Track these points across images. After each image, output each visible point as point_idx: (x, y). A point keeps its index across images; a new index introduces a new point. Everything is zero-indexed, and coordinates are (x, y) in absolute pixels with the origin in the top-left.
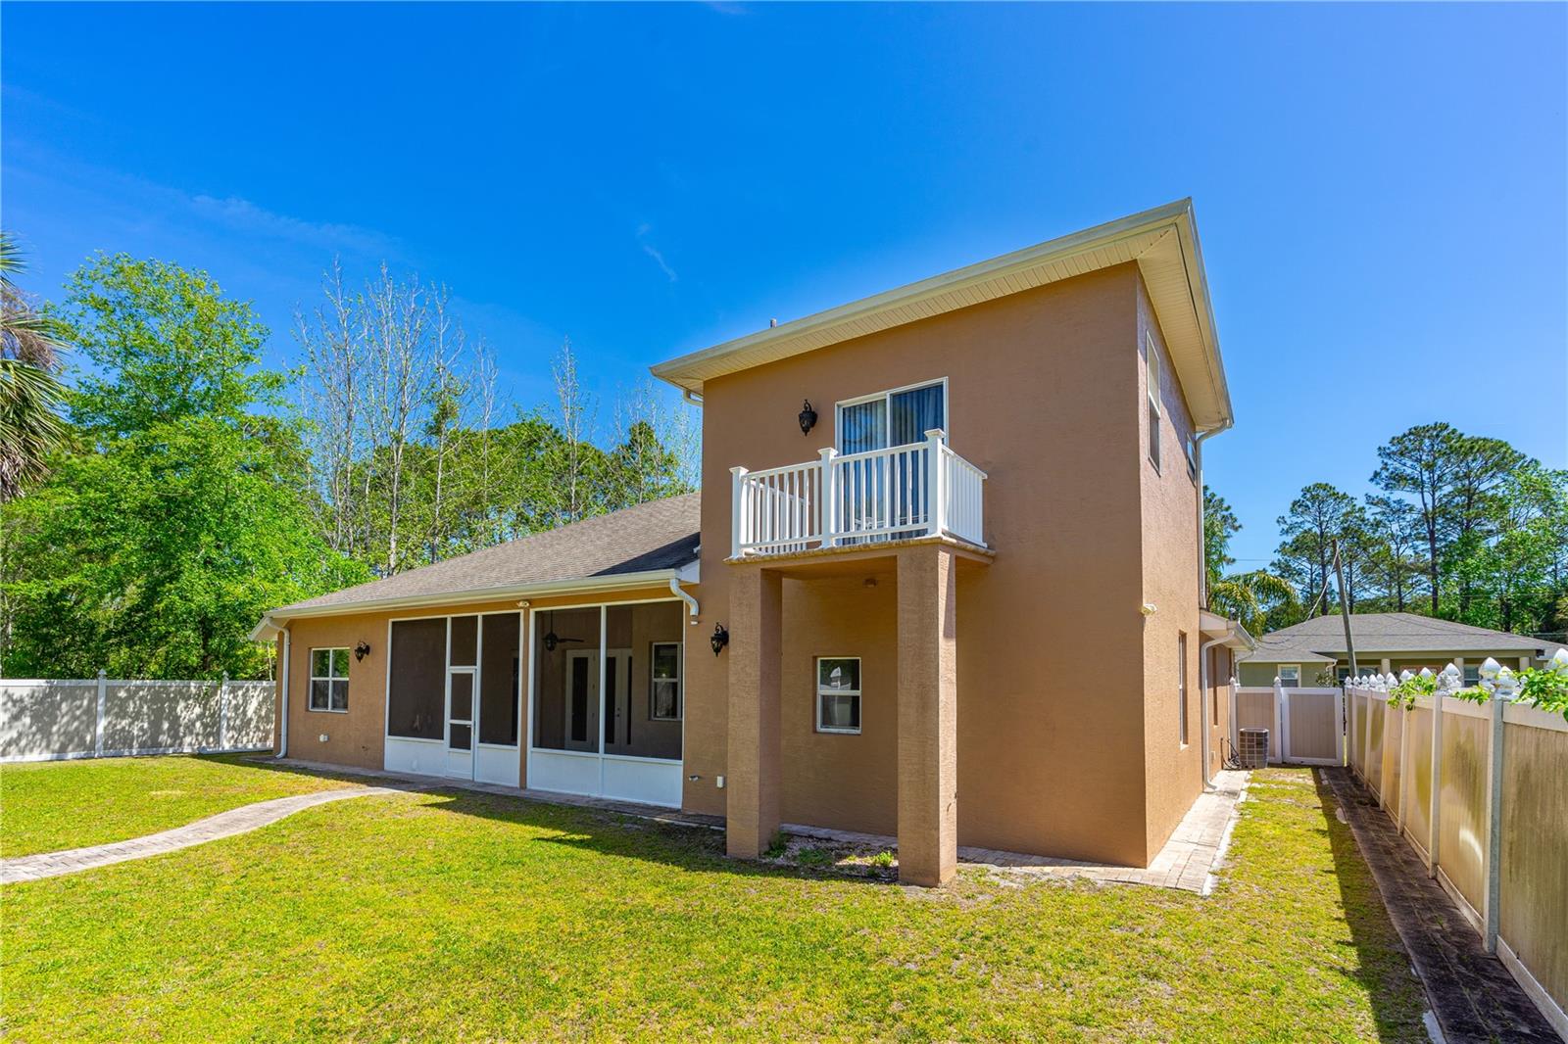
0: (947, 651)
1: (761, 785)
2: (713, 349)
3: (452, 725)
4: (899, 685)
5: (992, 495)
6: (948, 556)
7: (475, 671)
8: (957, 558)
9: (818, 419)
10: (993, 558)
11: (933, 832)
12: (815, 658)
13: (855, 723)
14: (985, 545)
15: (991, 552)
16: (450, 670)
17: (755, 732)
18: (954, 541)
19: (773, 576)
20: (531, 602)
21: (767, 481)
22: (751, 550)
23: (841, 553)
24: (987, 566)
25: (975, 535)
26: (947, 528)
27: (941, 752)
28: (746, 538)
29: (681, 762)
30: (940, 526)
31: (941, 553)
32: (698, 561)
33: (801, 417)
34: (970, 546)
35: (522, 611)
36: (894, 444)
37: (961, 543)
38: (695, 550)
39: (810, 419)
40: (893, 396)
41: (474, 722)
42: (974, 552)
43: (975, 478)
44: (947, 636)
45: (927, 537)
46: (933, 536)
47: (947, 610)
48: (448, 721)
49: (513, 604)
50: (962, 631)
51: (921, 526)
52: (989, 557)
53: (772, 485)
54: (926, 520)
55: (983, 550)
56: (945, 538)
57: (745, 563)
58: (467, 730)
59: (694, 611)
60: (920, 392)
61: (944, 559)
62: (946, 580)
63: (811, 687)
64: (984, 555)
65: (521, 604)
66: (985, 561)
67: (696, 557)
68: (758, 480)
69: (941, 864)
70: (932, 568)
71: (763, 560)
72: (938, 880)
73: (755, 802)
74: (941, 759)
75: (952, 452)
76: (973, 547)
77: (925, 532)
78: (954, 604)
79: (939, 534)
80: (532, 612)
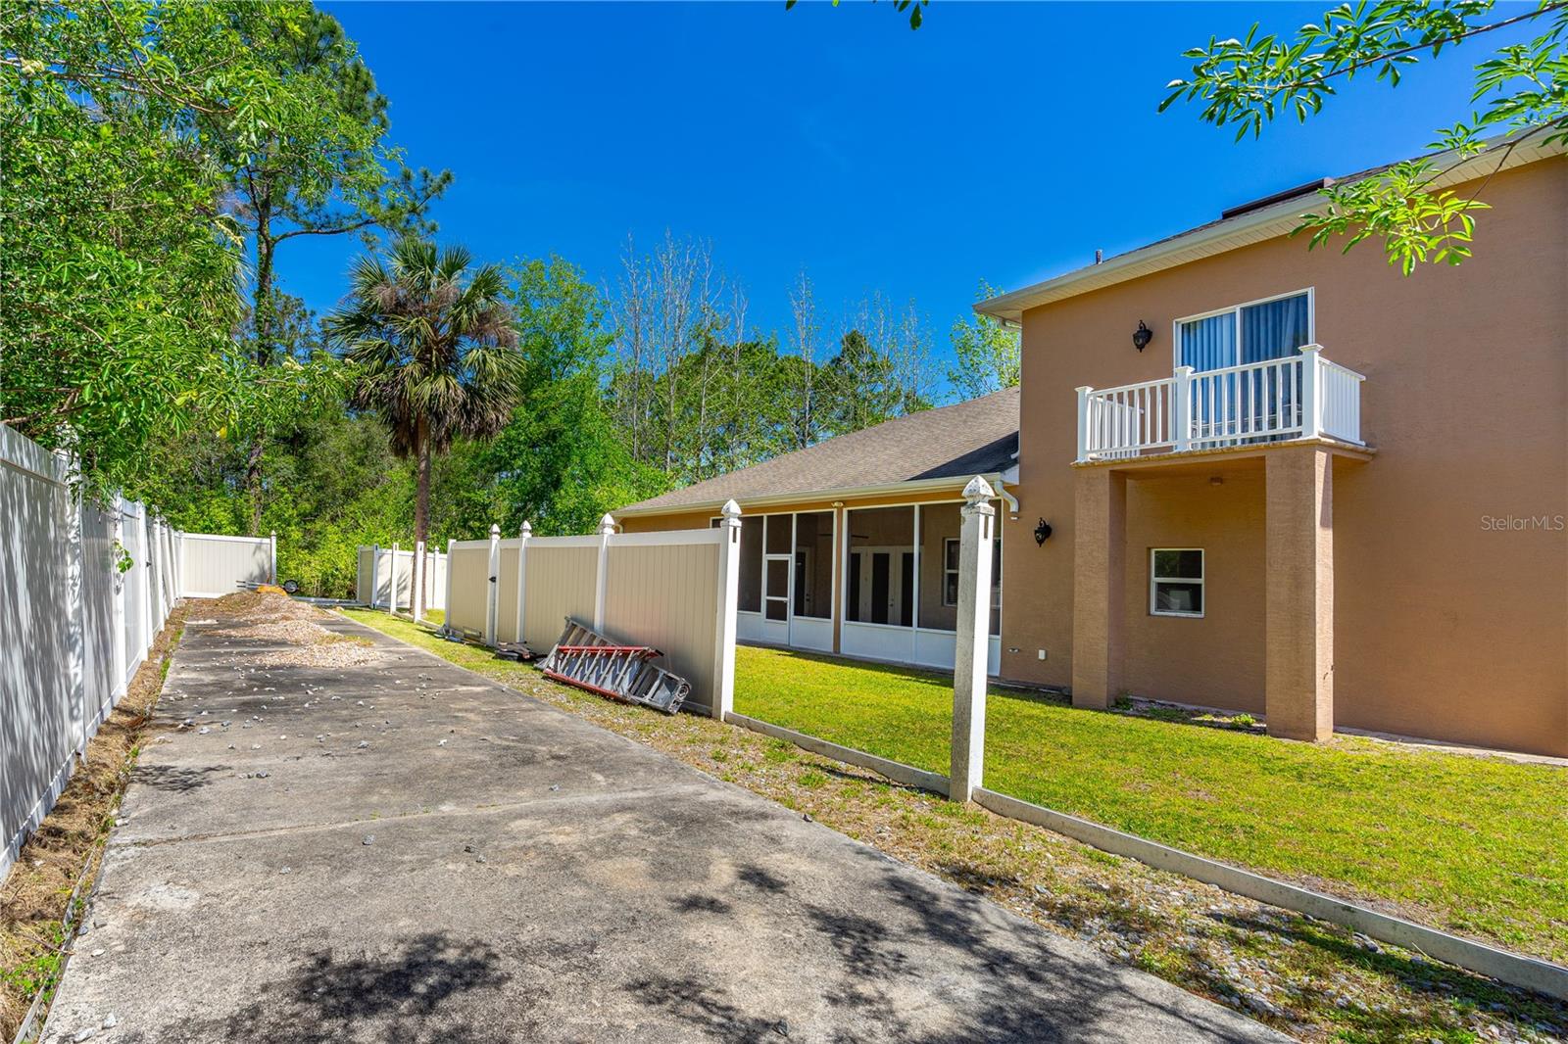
0: (1324, 540)
1: (1109, 649)
2: (1041, 285)
3: (768, 601)
4: (1268, 567)
5: (1369, 395)
6: (1325, 455)
7: (791, 558)
8: (1334, 456)
9: (1154, 335)
10: (1373, 455)
11: (1309, 695)
12: (1149, 549)
13: (1196, 608)
14: (1363, 443)
15: (1370, 450)
16: (766, 557)
17: (1104, 605)
18: (1333, 441)
19: (1120, 476)
20: (845, 503)
21: (1115, 397)
22: (1094, 455)
23: (1201, 455)
24: (1367, 462)
25: (1352, 434)
26: (1323, 430)
27: (1318, 626)
28: (1091, 446)
29: (999, 637)
30: (1316, 427)
31: (1318, 453)
32: (1017, 467)
33: (1136, 337)
34: (1348, 445)
35: (835, 510)
36: (1244, 362)
37: (1339, 443)
38: (1013, 456)
39: (1144, 337)
40: (1244, 310)
41: (790, 599)
42: (1352, 450)
43: (1352, 381)
44: (1323, 525)
45: (1301, 439)
46: (1311, 437)
47: (1324, 503)
48: (764, 598)
49: (828, 504)
50: (1338, 520)
51: (1294, 428)
52: (1369, 454)
53: (1121, 401)
54: (1300, 422)
55: (1363, 448)
56: (1323, 439)
57: (1092, 465)
58: (784, 605)
59: (1014, 508)
60: (1277, 306)
61: (1321, 459)
62: (1322, 476)
63: (1144, 574)
64: (1363, 453)
65: (836, 504)
66: (1363, 458)
67: (1016, 461)
68: (1105, 397)
69: (1318, 722)
70: (1308, 467)
71: (1113, 463)
72: (1314, 737)
73: (1104, 663)
74: (1318, 632)
75: (1328, 362)
76: (1352, 446)
77: (1300, 434)
78: (1331, 498)
79: (1316, 436)
80: (845, 511)
